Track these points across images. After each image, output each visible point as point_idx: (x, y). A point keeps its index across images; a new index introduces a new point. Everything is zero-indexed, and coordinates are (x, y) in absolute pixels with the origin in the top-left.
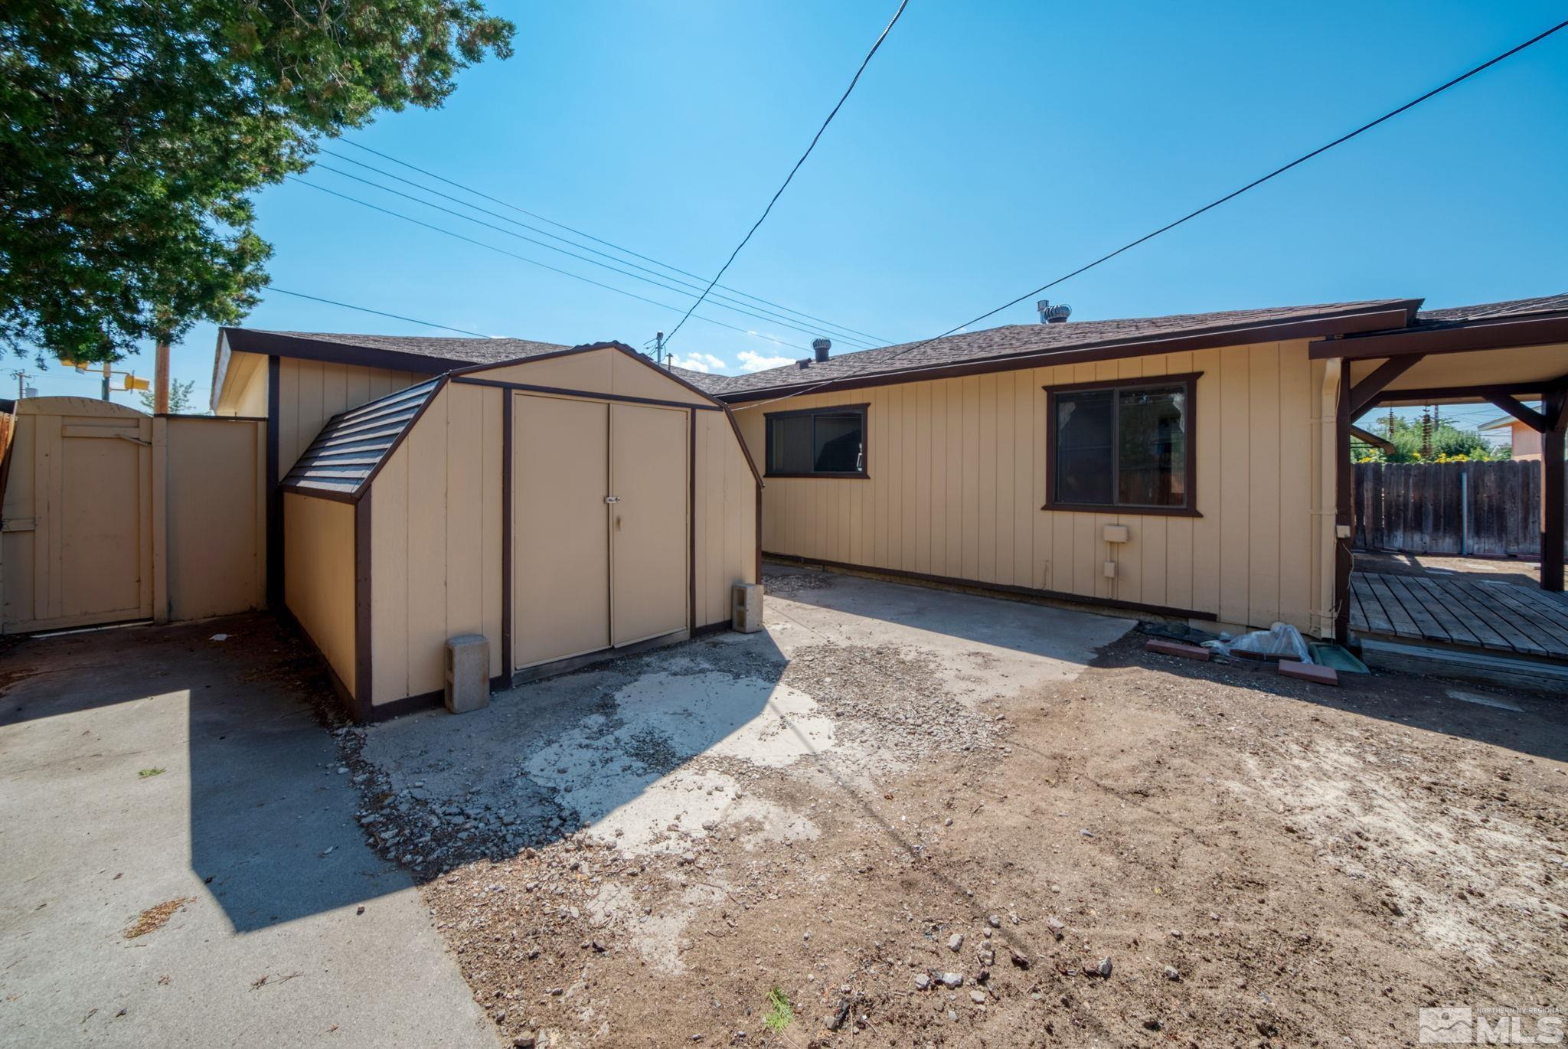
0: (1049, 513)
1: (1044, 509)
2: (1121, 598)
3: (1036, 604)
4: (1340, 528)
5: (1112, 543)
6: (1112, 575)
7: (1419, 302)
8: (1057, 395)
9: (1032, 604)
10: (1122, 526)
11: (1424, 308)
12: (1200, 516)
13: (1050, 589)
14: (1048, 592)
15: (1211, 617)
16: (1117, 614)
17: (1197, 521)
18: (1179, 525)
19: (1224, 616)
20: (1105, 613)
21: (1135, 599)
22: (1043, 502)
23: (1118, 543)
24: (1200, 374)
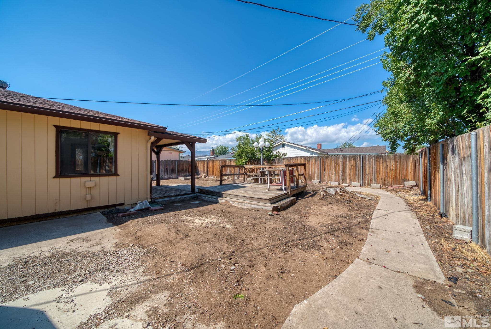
0: (57, 180)
1: (54, 178)
2: (92, 206)
3: (51, 219)
4: (151, 175)
5: (88, 188)
6: (90, 199)
7: (166, 128)
8: (61, 130)
9: (48, 220)
10: (92, 181)
11: (167, 130)
12: (119, 175)
13: (59, 211)
14: (58, 212)
15: (122, 204)
16: (90, 212)
17: (118, 177)
18: (112, 179)
19: (126, 203)
20: (85, 214)
21: (98, 205)
22: (54, 174)
23: (91, 187)
24: (119, 133)
